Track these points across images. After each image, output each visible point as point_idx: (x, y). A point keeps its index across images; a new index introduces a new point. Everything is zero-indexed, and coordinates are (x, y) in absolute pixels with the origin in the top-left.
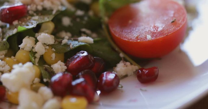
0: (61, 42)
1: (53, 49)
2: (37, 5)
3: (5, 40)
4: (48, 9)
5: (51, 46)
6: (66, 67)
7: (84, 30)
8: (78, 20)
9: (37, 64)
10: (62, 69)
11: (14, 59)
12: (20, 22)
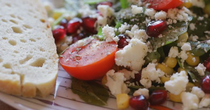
0: (196, 47)
1: (192, 53)
2: (173, 20)
3: (155, 51)
4: (181, 21)
5: (190, 52)
6: (205, 68)
7: (207, 32)
8: (200, 24)
9: (184, 68)
10: (204, 70)
11: (166, 65)
12: (164, 36)
